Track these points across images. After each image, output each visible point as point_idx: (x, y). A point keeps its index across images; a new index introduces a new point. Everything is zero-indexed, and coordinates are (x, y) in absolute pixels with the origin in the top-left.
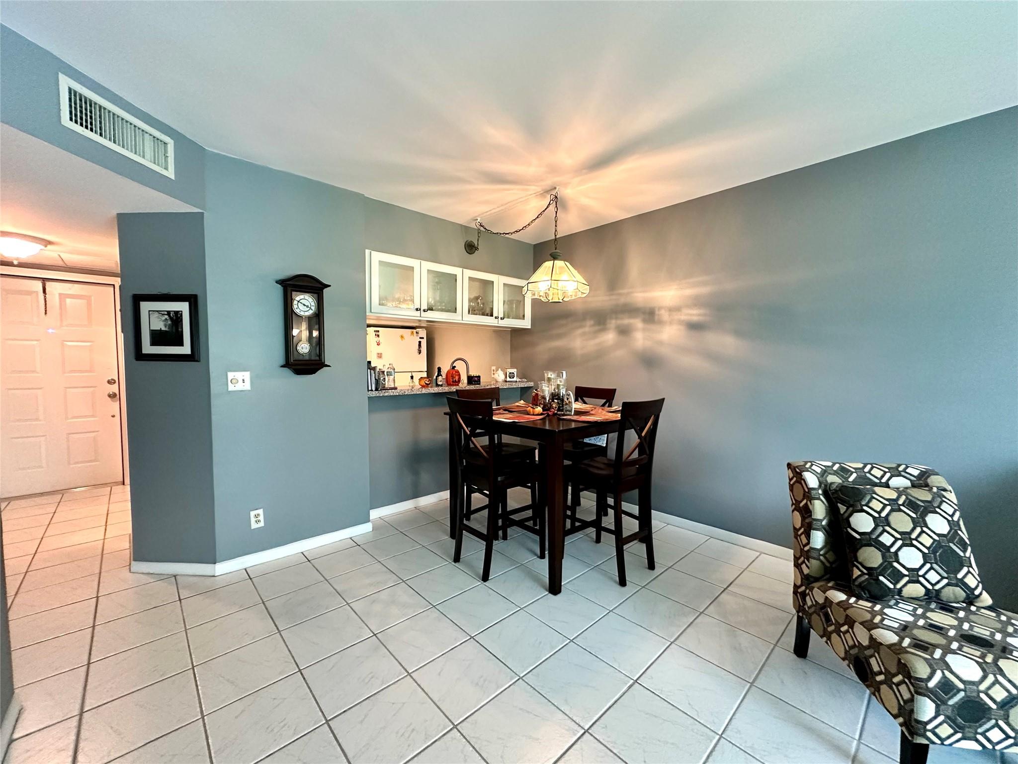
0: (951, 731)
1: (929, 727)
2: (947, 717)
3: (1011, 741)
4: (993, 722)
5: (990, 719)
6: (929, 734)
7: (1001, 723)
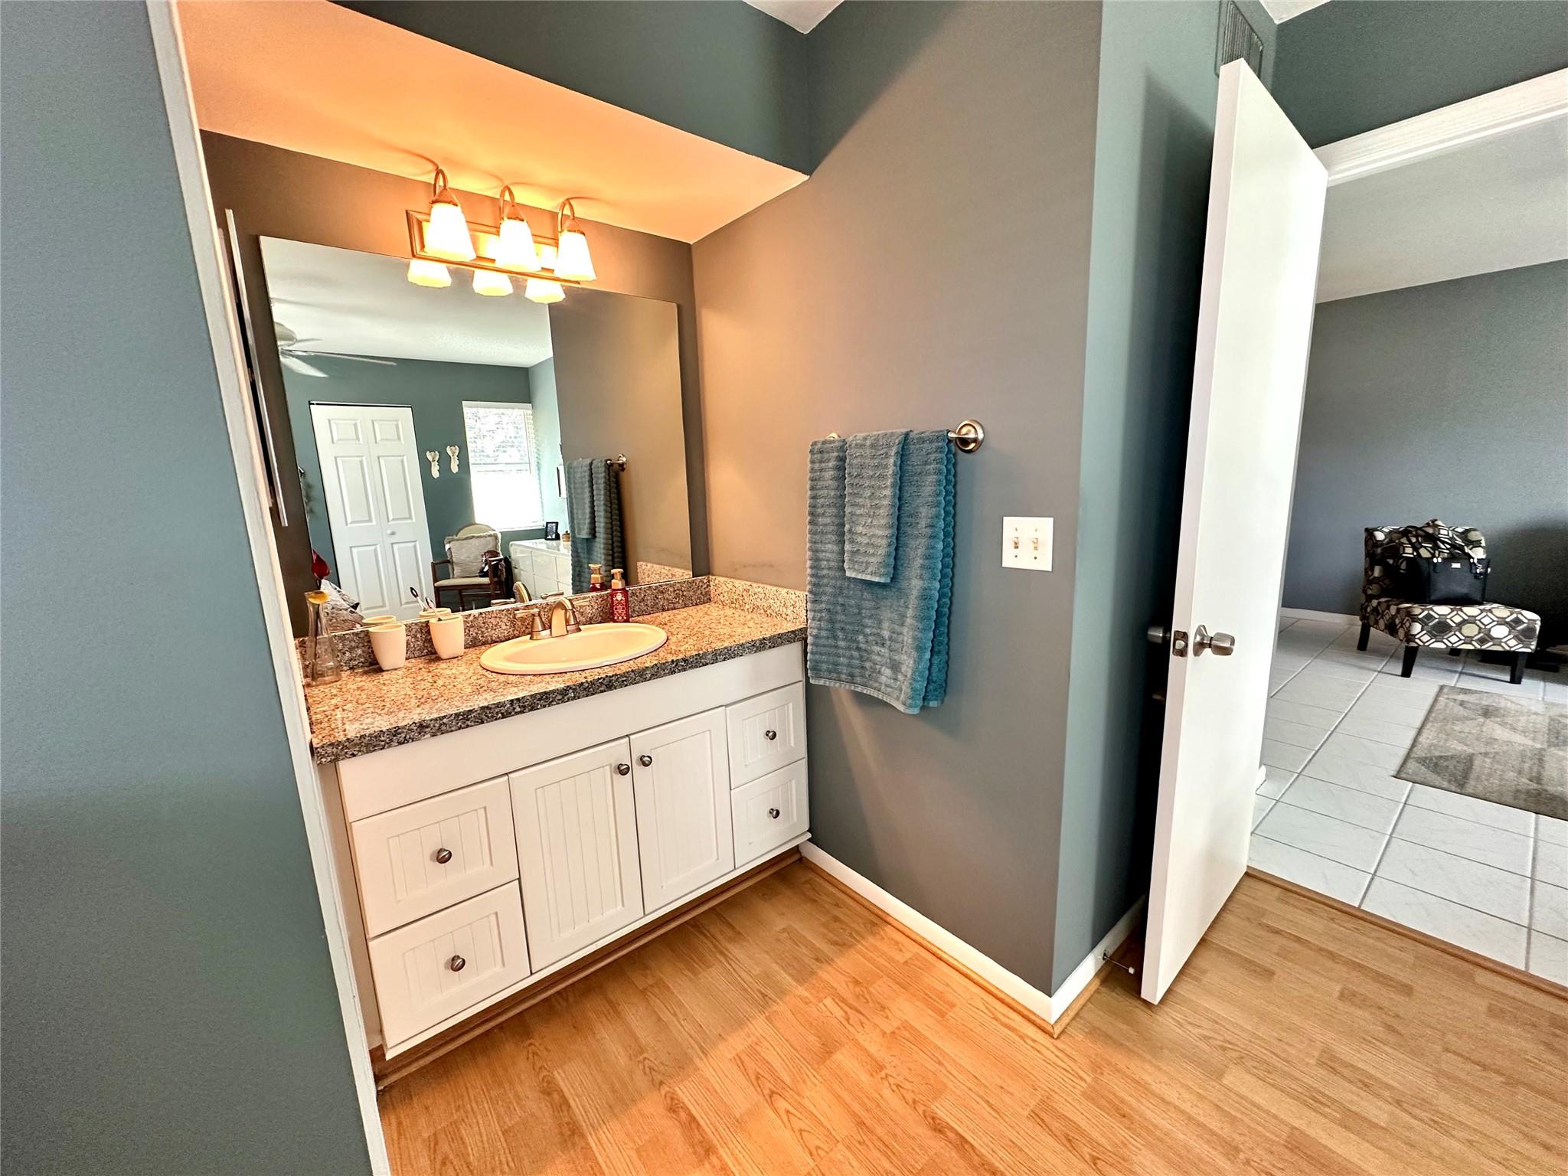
0: (1429, 638)
1: (1417, 637)
2: (1428, 632)
3: (1462, 642)
4: (1453, 633)
5: (1451, 631)
6: (1417, 641)
7: (1457, 633)
